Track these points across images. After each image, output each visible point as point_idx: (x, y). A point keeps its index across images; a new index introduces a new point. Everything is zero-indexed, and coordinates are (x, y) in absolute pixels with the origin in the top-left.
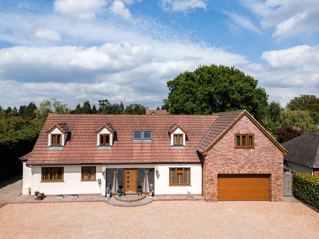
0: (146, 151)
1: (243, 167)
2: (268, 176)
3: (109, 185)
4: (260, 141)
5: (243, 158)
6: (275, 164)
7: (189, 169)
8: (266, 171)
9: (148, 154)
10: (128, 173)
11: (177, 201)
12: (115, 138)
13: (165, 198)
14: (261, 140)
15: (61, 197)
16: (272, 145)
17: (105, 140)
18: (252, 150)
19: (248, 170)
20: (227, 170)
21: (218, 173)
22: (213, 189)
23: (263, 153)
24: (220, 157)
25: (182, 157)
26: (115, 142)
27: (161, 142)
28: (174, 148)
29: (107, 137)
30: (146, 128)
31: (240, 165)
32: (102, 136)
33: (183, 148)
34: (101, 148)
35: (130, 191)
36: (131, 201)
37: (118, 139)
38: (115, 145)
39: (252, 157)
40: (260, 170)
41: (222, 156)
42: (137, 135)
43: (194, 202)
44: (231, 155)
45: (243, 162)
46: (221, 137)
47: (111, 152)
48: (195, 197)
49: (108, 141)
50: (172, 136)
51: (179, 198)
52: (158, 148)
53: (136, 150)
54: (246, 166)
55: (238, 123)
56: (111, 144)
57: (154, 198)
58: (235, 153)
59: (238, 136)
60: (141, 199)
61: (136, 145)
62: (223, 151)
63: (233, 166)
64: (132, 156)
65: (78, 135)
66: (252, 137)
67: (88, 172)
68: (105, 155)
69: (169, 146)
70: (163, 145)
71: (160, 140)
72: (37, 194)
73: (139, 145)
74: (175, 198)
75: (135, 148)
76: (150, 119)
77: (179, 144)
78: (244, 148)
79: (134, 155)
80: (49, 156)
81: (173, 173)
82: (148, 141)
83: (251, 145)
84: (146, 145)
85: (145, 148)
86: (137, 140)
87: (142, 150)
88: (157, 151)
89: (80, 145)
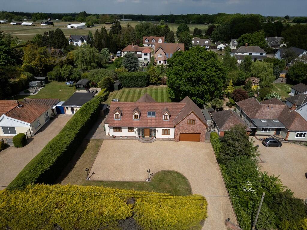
0: (153, 122)
1: (190, 131)
2: (200, 134)
3: (139, 134)
4: (197, 122)
5: (190, 127)
7: (170, 129)
8: (199, 132)
9: (154, 123)
10: (146, 130)
11: (164, 141)
12: (140, 116)
13: (159, 139)
15: (122, 137)
16: (202, 123)
17: (136, 117)
18: (194, 125)
20: (184, 132)
21: (180, 132)
22: (178, 138)
23: (198, 126)
25: (167, 125)
26: (140, 117)
27: (159, 117)
28: (165, 120)
29: (137, 116)
30: (153, 110)
32: (135, 116)
33: (168, 121)
34: (135, 120)
35: (147, 136)
36: (147, 140)
37: (142, 116)
39: (194, 127)
40: (196, 132)
41: (182, 127)
42: (149, 114)
43: (170, 142)
44: (185, 126)
45: (190, 129)
46: (182, 120)
47: (139, 122)
48: (171, 139)
49: (138, 117)
50: (164, 116)
51: (165, 140)
52: (158, 120)
53: (149, 121)
54: (191, 131)
55: (189, 115)
56: (139, 118)
57: (156, 139)
58: (187, 126)
59: (188, 120)
60: (151, 140)
61: (149, 119)
62: (183, 125)
63: (186, 130)
64: (147, 124)
65: (125, 113)
66: (194, 120)
67: (131, 129)
68: (137, 123)
69: (163, 120)
70: (160, 119)
71: (159, 116)
72: (113, 136)
73: (150, 119)
74: (164, 139)
75: (148, 120)
76: (155, 105)
77: (166, 119)
78: (191, 124)
79: (148, 123)
80: (116, 123)
81: (163, 130)
82: (154, 117)
83: (194, 123)
84: (153, 119)
85: (152, 120)
86: (149, 116)
87: (151, 121)
88: (157, 122)
89: (127, 118)
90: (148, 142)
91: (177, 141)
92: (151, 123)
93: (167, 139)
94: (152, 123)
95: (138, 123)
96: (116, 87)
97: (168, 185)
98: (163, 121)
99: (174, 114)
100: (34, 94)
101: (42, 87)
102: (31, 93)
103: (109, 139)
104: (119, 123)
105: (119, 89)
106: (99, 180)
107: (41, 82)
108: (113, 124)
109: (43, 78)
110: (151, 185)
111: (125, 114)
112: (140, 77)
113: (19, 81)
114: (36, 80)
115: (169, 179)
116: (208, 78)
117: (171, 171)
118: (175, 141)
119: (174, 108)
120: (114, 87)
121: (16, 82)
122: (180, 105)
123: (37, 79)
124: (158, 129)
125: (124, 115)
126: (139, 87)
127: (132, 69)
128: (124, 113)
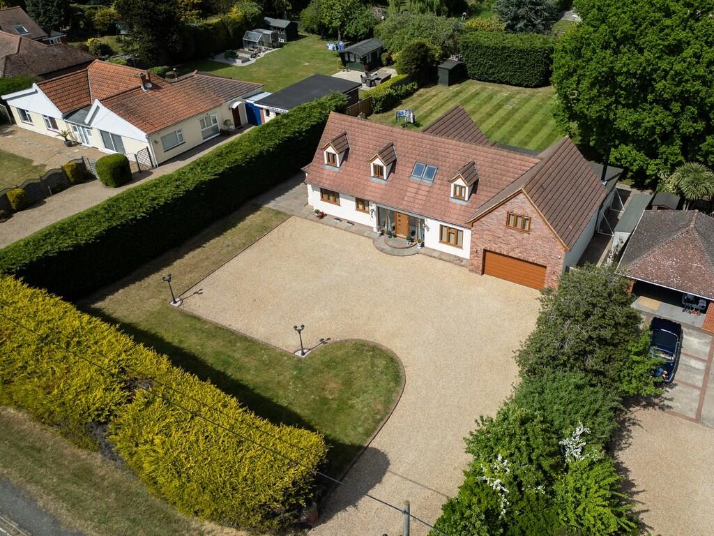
0: (420, 197)
1: (513, 250)
2: (545, 267)
3: (379, 223)
4: (537, 227)
5: (514, 241)
6: (553, 257)
7: (462, 231)
8: (541, 262)
10: (399, 216)
13: (431, 254)
14: (540, 225)
15: (338, 221)
16: (552, 236)
17: (378, 171)
18: (526, 235)
19: (519, 255)
20: (495, 248)
21: (484, 247)
22: (478, 262)
23: (540, 242)
24: (487, 232)
25: (456, 217)
26: (391, 176)
28: (454, 200)
30: (433, 161)
31: (510, 246)
32: (375, 167)
33: (464, 203)
34: (374, 179)
35: (402, 235)
36: (396, 248)
37: (396, 171)
38: (390, 178)
39: (525, 242)
40: (534, 259)
41: (490, 231)
42: (418, 171)
44: (500, 233)
45: (514, 245)
46: (491, 211)
47: (384, 187)
48: (462, 262)
49: (382, 174)
50: (452, 185)
51: (446, 258)
52: (435, 196)
53: (411, 191)
54: (517, 250)
55: (512, 200)
56: (385, 178)
57: (423, 250)
58: (506, 232)
59: (509, 215)
60: (407, 248)
61: (413, 185)
62: (492, 227)
63: (502, 245)
64: (403, 199)
65: (355, 154)
66: (526, 220)
67: (362, 203)
68: (377, 190)
69: (449, 196)
70: (442, 193)
71: (442, 185)
72: (317, 212)
73: (416, 186)
74: (442, 257)
75: (409, 189)
76: (443, 146)
77: (460, 198)
78: (517, 230)
79: (406, 198)
80: (325, 176)
81: (445, 230)
82: (428, 182)
83: (527, 229)
84: (423, 188)
85: (420, 192)
86: (415, 178)
87: (417, 193)
88: (432, 200)
89: (355, 170)
90: (396, 251)
91: (476, 273)
92: (412, 200)
93: (452, 259)
94: (417, 201)
95: (380, 191)
96: (443, 75)
97: (337, 383)
98: (449, 202)
99: (490, 187)
100: (243, 62)
101: (274, 47)
102: (237, 60)
103: (306, 218)
104: (331, 178)
105: (450, 84)
106: (195, 313)
107: (272, 34)
108: (318, 180)
109: (284, 23)
110: (296, 367)
111: (354, 156)
112: (521, 51)
113: (217, 23)
114: (268, 27)
115: (354, 369)
116: (678, 84)
117: (381, 350)
118: (470, 271)
119: (496, 166)
120: (439, 74)
121: (209, 25)
122: (518, 162)
123: (271, 24)
124: (428, 222)
125: (351, 156)
126: (516, 85)
127: (521, 25)
128: (352, 153)
